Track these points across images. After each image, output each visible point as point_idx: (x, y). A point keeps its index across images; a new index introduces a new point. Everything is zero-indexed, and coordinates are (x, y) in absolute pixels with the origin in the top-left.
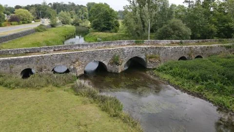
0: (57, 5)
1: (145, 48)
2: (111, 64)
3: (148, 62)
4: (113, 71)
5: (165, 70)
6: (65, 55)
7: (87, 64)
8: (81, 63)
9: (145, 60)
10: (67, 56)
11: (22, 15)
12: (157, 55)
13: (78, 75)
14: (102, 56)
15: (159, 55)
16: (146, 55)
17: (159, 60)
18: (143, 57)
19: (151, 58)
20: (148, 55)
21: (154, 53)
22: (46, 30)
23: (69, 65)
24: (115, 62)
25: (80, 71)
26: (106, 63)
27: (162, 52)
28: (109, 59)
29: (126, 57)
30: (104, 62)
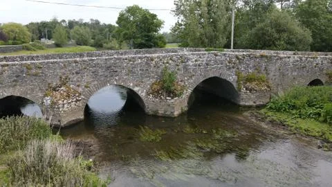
0: (74, 24)
1: (237, 57)
2: (156, 93)
3: (244, 90)
4: (161, 112)
5: (294, 107)
6: (28, 68)
7: (91, 93)
8: (75, 91)
9: (235, 85)
10: (34, 71)
11: (12, 31)
12: (263, 75)
13: (64, 122)
14: (131, 72)
15: (268, 74)
16: (238, 74)
17: (268, 87)
18: (232, 78)
19: (249, 80)
20: (243, 74)
21: (257, 68)
22: (43, 49)
23: (40, 95)
24: (166, 88)
25: (70, 112)
26: (141, 92)
27: (273, 68)
28: (149, 82)
29: (191, 77)
30: (136, 89)
